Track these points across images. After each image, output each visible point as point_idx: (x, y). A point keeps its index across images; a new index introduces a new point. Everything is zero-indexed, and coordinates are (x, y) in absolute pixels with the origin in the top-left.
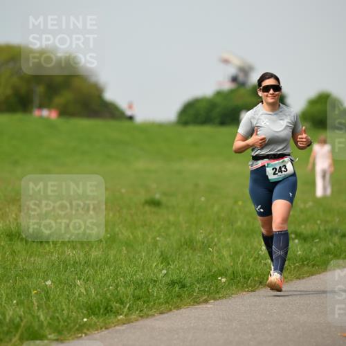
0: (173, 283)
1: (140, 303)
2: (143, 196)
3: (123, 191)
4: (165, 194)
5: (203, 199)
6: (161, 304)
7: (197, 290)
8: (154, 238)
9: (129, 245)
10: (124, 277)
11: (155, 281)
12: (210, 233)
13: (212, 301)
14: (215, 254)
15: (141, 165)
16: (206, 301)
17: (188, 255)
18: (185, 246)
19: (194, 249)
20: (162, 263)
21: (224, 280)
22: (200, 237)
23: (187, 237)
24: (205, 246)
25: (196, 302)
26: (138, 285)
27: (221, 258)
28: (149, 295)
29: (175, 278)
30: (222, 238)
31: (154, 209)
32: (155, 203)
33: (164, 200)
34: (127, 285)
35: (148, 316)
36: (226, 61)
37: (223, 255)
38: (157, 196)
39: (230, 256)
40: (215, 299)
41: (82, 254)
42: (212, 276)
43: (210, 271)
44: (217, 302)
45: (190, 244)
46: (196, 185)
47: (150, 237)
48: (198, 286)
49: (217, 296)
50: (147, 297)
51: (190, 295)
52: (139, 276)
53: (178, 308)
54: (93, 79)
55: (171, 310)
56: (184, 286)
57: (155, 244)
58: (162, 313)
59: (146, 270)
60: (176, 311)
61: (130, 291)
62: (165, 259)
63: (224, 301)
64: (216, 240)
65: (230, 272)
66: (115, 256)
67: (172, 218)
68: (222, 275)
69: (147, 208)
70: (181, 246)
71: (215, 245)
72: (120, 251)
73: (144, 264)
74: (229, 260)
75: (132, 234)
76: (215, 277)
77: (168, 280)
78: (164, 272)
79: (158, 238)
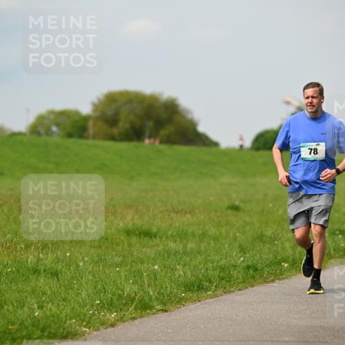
0: (248, 267)
1: (224, 282)
2: (226, 203)
3: (212, 199)
4: (242, 201)
5: (271, 205)
6: (239, 283)
7: (266, 272)
8: (235, 234)
9: (215, 239)
10: (212, 263)
11: (235, 266)
12: (276, 230)
13: (277, 281)
14: (280, 246)
15: (225, 179)
16: (273, 281)
17: (259, 246)
18: (258, 240)
19: (264, 242)
20: (240, 252)
21: (286, 265)
22: (269, 233)
23: (259, 233)
24: (272, 240)
25: (265, 281)
26: (223, 269)
27: (284, 249)
28: (230, 276)
29: (250, 263)
30: (285, 234)
31: (234, 212)
32: (236, 208)
33: (242, 205)
34: (214, 269)
35: (230, 292)
36: (288, 103)
37: (286, 247)
38: (237, 203)
39: (291, 247)
40: (280, 279)
41: (181, 246)
42: (278, 262)
43: (276, 258)
44: (281, 282)
45: (261, 238)
46: (266, 195)
47: (232, 233)
48: (267, 269)
49: (281, 277)
50: (229, 278)
51: (261, 276)
52: (223, 262)
53: (252, 286)
54: (189, 116)
55: (247, 287)
56: (256, 270)
57: (235, 238)
58: (240, 290)
59: (228, 258)
60: (250, 289)
61: (216, 273)
62: (243, 250)
63: (286, 280)
64: (280, 235)
65: (291, 258)
66: (205, 247)
67: (248, 219)
68: (285, 261)
69: (229, 212)
70: (255, 240)
71: (280, 239)
72: (210, 243)
73: (227, 253)
74: (290, 250)
75: (218, 230)
76: (279, 263)
77: (244, 265)
78: (242, 259)
79: (237, 234)
